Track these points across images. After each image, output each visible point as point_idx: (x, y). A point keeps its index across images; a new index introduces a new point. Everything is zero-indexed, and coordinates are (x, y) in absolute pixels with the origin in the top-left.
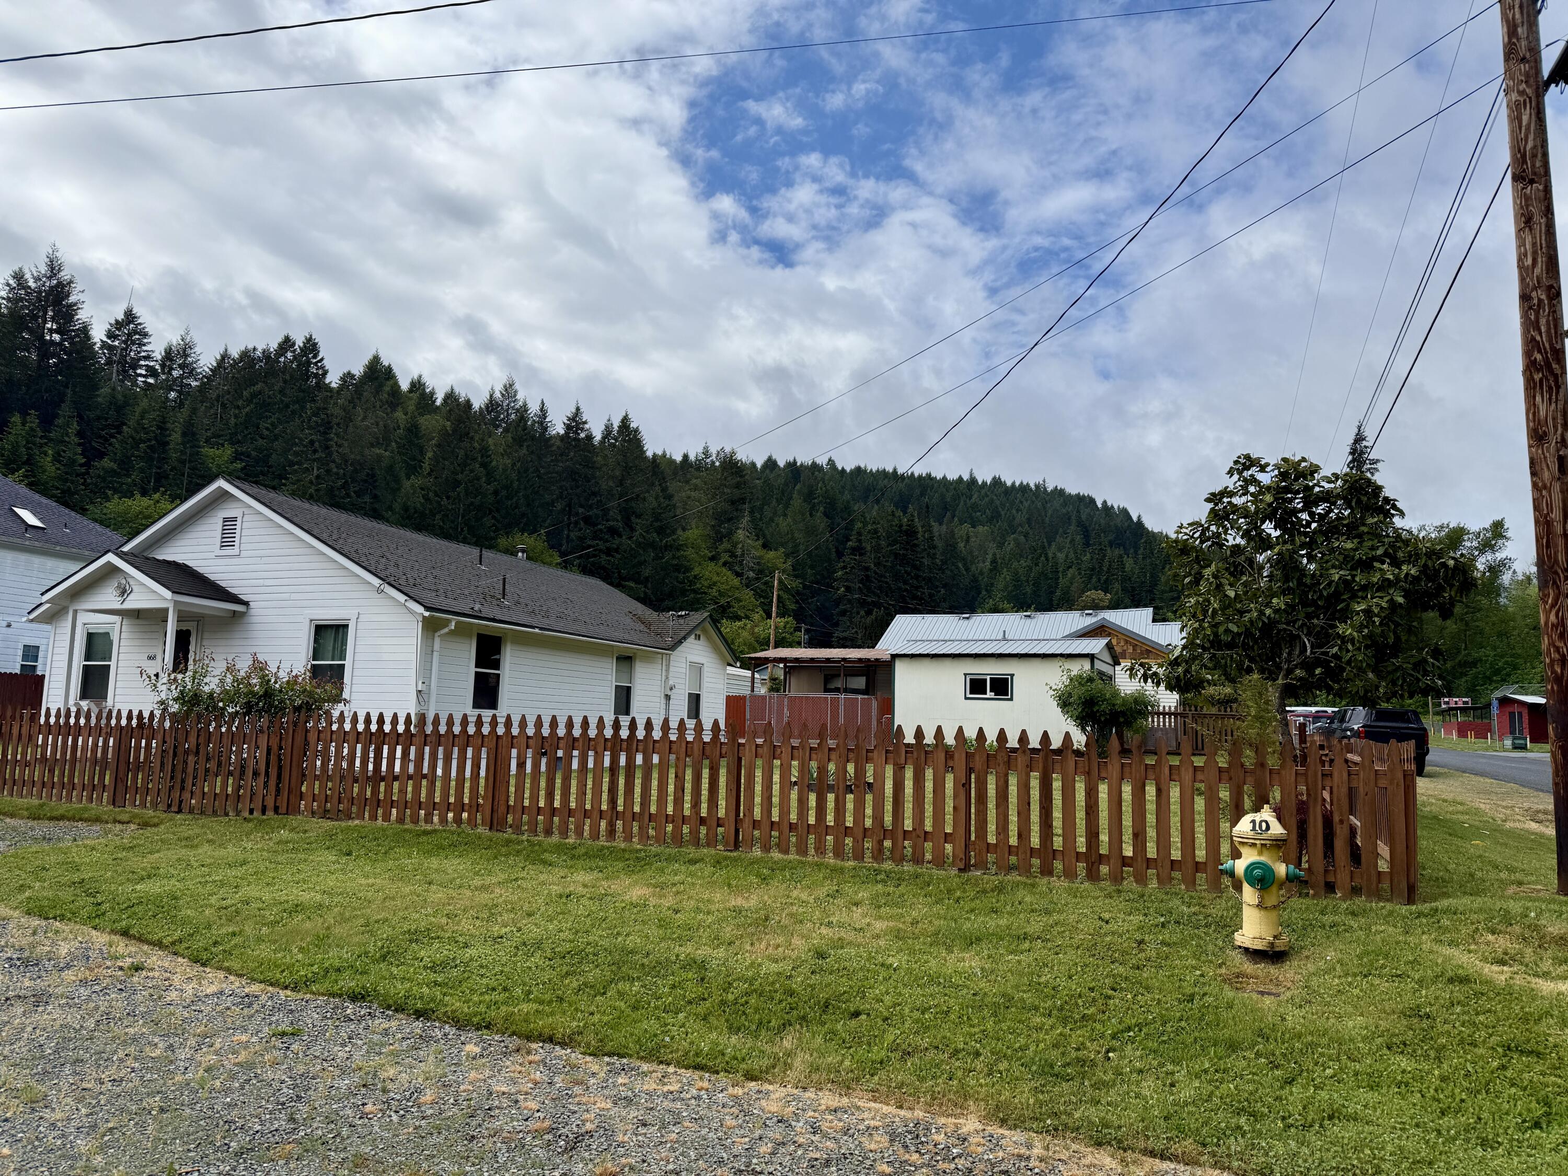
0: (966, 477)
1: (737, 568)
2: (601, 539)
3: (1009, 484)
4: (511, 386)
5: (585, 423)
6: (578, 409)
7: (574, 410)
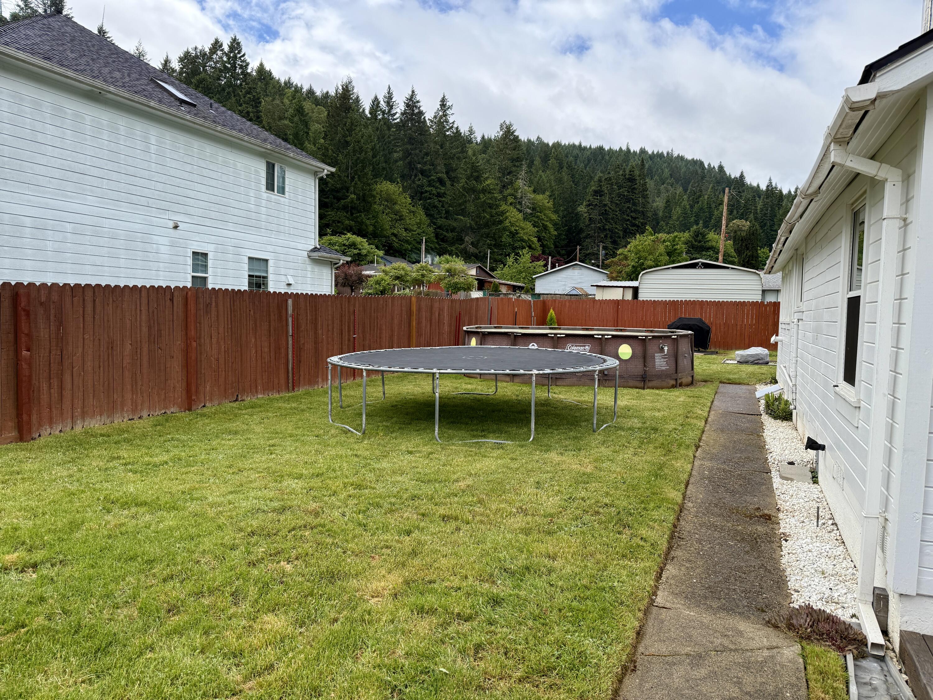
0: (624, 148)
1: (518, 206)
2: (433, 186)
3: (650, 152)
4: (350, 83)
5: (418, 102)
6: (413, 92)
7: (410, 93)
